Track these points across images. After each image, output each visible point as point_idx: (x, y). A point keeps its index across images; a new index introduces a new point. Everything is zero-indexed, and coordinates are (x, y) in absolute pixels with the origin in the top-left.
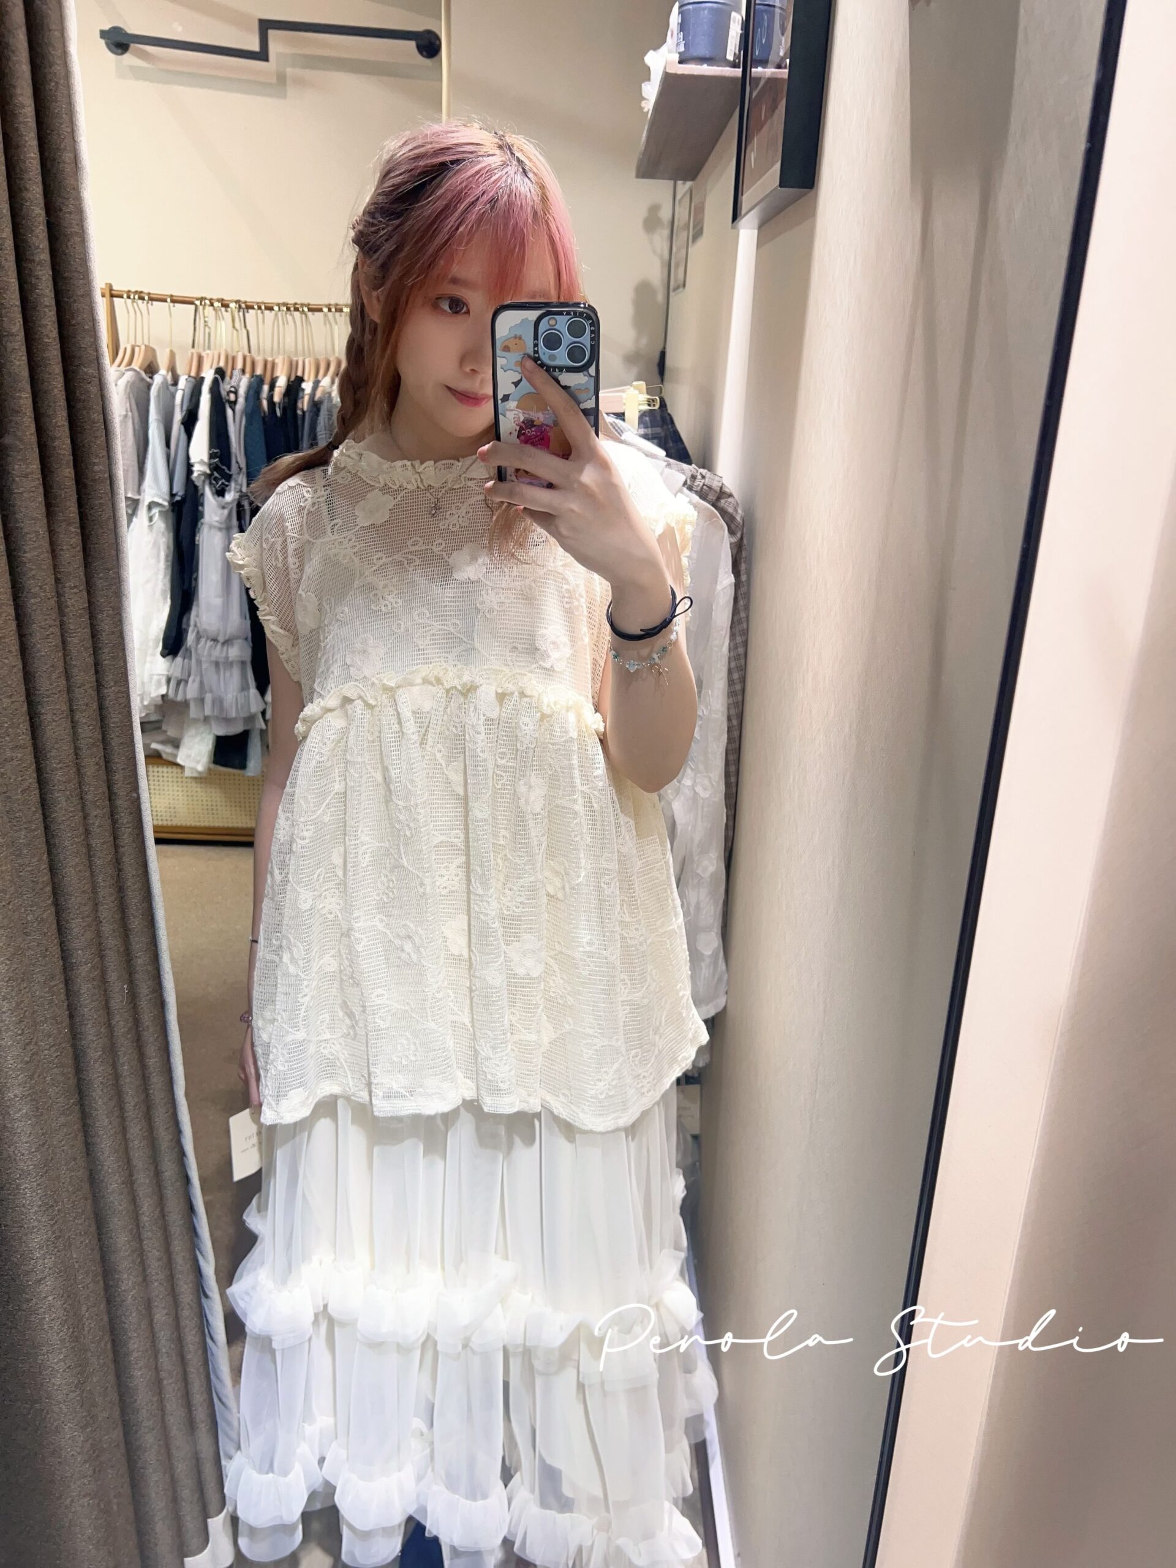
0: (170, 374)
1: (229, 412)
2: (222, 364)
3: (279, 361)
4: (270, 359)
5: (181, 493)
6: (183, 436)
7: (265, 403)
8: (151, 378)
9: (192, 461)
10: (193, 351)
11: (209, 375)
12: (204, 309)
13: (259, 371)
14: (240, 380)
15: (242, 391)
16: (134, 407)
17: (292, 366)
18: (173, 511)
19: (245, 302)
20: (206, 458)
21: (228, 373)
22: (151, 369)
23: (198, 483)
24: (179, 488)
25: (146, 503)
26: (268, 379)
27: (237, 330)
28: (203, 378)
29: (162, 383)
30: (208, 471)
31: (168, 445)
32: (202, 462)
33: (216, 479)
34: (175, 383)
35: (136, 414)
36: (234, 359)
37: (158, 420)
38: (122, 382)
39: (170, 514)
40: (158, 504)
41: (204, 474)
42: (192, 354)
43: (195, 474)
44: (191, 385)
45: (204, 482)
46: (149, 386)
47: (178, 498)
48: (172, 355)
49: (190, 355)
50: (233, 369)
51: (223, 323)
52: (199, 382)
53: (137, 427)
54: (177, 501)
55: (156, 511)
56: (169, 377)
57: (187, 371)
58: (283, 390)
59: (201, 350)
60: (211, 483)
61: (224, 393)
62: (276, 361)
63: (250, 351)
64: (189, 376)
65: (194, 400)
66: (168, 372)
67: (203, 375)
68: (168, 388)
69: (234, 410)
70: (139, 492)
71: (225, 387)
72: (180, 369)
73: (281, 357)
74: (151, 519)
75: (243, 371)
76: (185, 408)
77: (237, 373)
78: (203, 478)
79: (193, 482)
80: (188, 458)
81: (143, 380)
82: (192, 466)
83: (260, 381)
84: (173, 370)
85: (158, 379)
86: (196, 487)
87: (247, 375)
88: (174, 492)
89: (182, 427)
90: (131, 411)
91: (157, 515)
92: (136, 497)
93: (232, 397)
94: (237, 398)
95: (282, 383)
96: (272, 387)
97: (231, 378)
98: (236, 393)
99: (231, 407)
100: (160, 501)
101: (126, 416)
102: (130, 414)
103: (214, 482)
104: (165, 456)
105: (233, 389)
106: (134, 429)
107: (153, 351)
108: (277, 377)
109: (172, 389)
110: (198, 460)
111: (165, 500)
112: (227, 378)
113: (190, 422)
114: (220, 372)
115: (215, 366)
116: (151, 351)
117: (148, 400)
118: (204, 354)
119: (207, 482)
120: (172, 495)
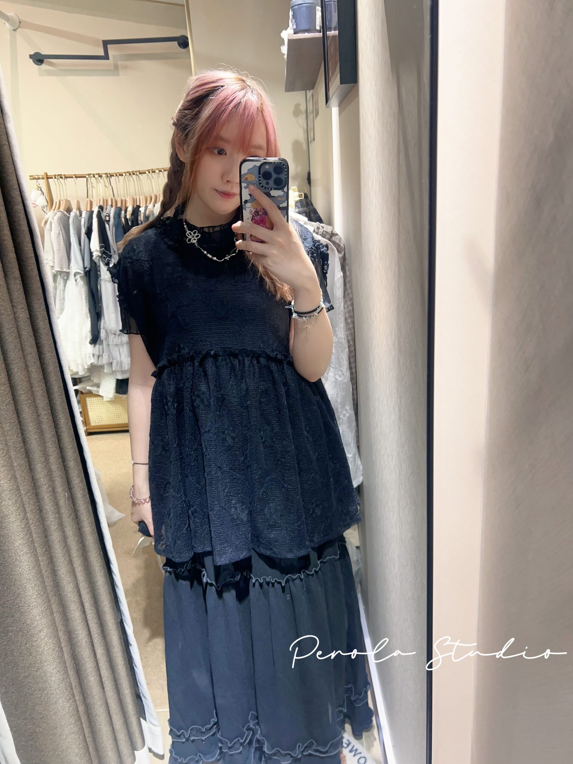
0: (78, 211)
1: (107, 226)
2: (101, 204)
3: (128, 199)
4: (124, 199)
5: (88, 267)
6: (87, 240)
7: (123, 220)
8: (69, 214)
9: (92, 251)
10: (88, 199)
11: (96, 210)
12: (91, 179)
13: (119, 205)
14: (111, 210)
15: (112, 215)
16: (63, 229)
17: (134, 200)
18: (86, 275)
19: (110, 174)
20: (98, 248)
21: (105, 208)
22: (69, 210)
23: (96, 261)
24: (87, 264)
25: (73, 273)
26: (123, 208)
27: (107, 187)
28: (93, 211)
29: (75, 216)
30: (100, 255)
31: (80, 245)
32: (97, 251)
33: (104, 258)
34: (81, 215)
35: (64, 232)
36: (107, 201)
37: (74, 234)
38: (56, 218)
39: (85, 277)
40: (79, 273)
41: (98, 256)
42: (87, 201)
43: (94, 257)
44: (88, 215)
45: (99, 260)
46: (69, 218)
47: (87, 269)
48: (78, 203)
49: (86, 201)
50: (107, 205)
51: (100, 184)
52: (92, 212)
53: (65, 238)
54: (87, 271)
55: (78, 276)
56: (78, 213)
57: (86, 209)
58: (131, 212)
59: (91, 199)
60: (102, 260)
61: (103, 217)
62: (127, 199)
63: (114, 196)
64: (87, 211)
65: (90, 221)
66: (77, 210)
67: (93, 210)
68: (77, 218)
69: (109, 225)
70: (69, 268)
71: (103, 214)
72: (83, 208)
73: (129, 197)
74: (76, 280)
75: (112, 206)
76: (86, 226)
77: (109, 207)
78: (98, 258)
79: (94, 261)
80: (90, 250)
81: (65, 215)
82: (93, 253)
83: (120, 209)
84: (79, 209)
85: (72, 214)
86: (95, 263)
87: (114, 208)
88: (85, 266)
89: (86, 235)
90: (61, 231)
91: (79, 278)
92: (68, 271)
93: (107, 218)
94: (109, 218)
95: (130, 209)
96: (126, 211)
97: (106, 209)
98: (109, 216)
99: (107, 223)
100: (80, 271)
101: (59, 233)
102: (61, 232)
103: (104, 259)
104: (79, 250)
105: (107, 215)
106: (63, 239)
107: (69, 201)
108: (128, 207)
109: (79, 218)
110: (95, 250)
111: (82, 271)
112: (105, 210)
113: (89, 233)
114: (101, 208)
115: (98, 205)
116: (68, 202)
117: (69, 225)
118: (93, 200)
119: (101, 260)
120: (85, 268)
